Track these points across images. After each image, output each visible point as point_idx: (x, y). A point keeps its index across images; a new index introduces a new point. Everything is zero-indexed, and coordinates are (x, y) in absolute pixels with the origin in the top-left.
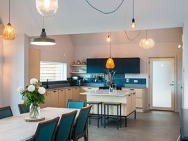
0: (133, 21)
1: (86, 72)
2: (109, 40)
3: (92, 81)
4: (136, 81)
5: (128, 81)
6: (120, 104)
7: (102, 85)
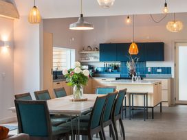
0: (166, 5)
1: (98, 60)
2: (128, 21)
3: (106, 70)
4: (159, 71)
5: (149, 71)
6: (147, 94)
7: (118, 75)
